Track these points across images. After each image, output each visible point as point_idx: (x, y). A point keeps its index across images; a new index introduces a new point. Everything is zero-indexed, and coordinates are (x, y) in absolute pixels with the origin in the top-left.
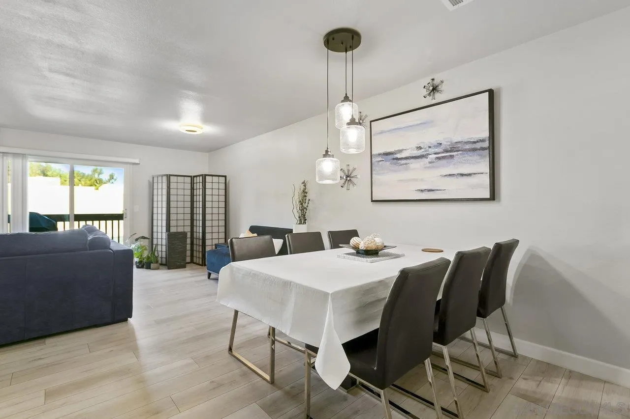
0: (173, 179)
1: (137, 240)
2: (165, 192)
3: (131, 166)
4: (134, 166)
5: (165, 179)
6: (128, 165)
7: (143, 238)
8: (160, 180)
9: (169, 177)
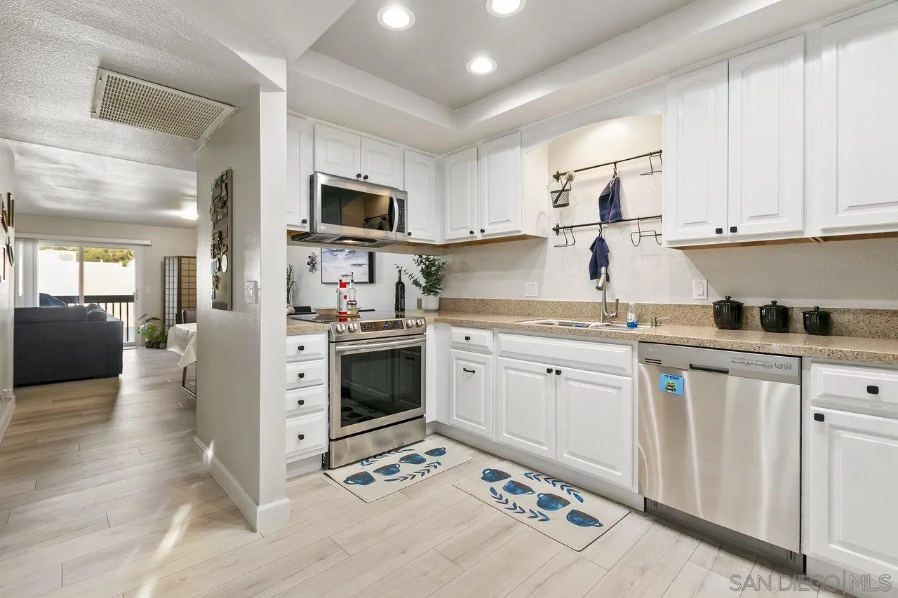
0: (184, 261)
1: (147, 321)
2: (176, 273)
3: (143, 247)
4: (147, 247)
5: (176, 260)
6: (139, 247)
7: (155, 319)
8: (171, 262)
9: (180, 258)
